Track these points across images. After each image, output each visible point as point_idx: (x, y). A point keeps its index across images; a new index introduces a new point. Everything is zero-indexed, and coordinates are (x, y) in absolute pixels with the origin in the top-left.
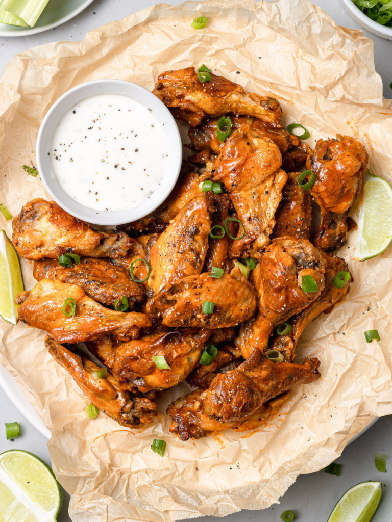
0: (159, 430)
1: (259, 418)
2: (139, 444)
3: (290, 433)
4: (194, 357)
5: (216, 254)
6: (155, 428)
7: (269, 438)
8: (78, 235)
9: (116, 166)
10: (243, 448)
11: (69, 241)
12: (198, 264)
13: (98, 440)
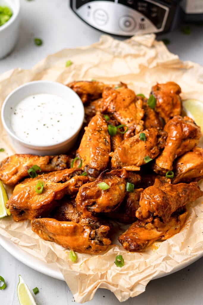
0: (117, 250)
1: (175, 228)
2: (108, 264)
3: (196, 235)
4: (122, 187)
5: (116, 142)
6: (113, 250)
7: (185, 236)
8: (35, 159)
9: (44, 125)
10: (171, 244)
11: (31, 163)
12: (107, 143)
13: (82, 265)
